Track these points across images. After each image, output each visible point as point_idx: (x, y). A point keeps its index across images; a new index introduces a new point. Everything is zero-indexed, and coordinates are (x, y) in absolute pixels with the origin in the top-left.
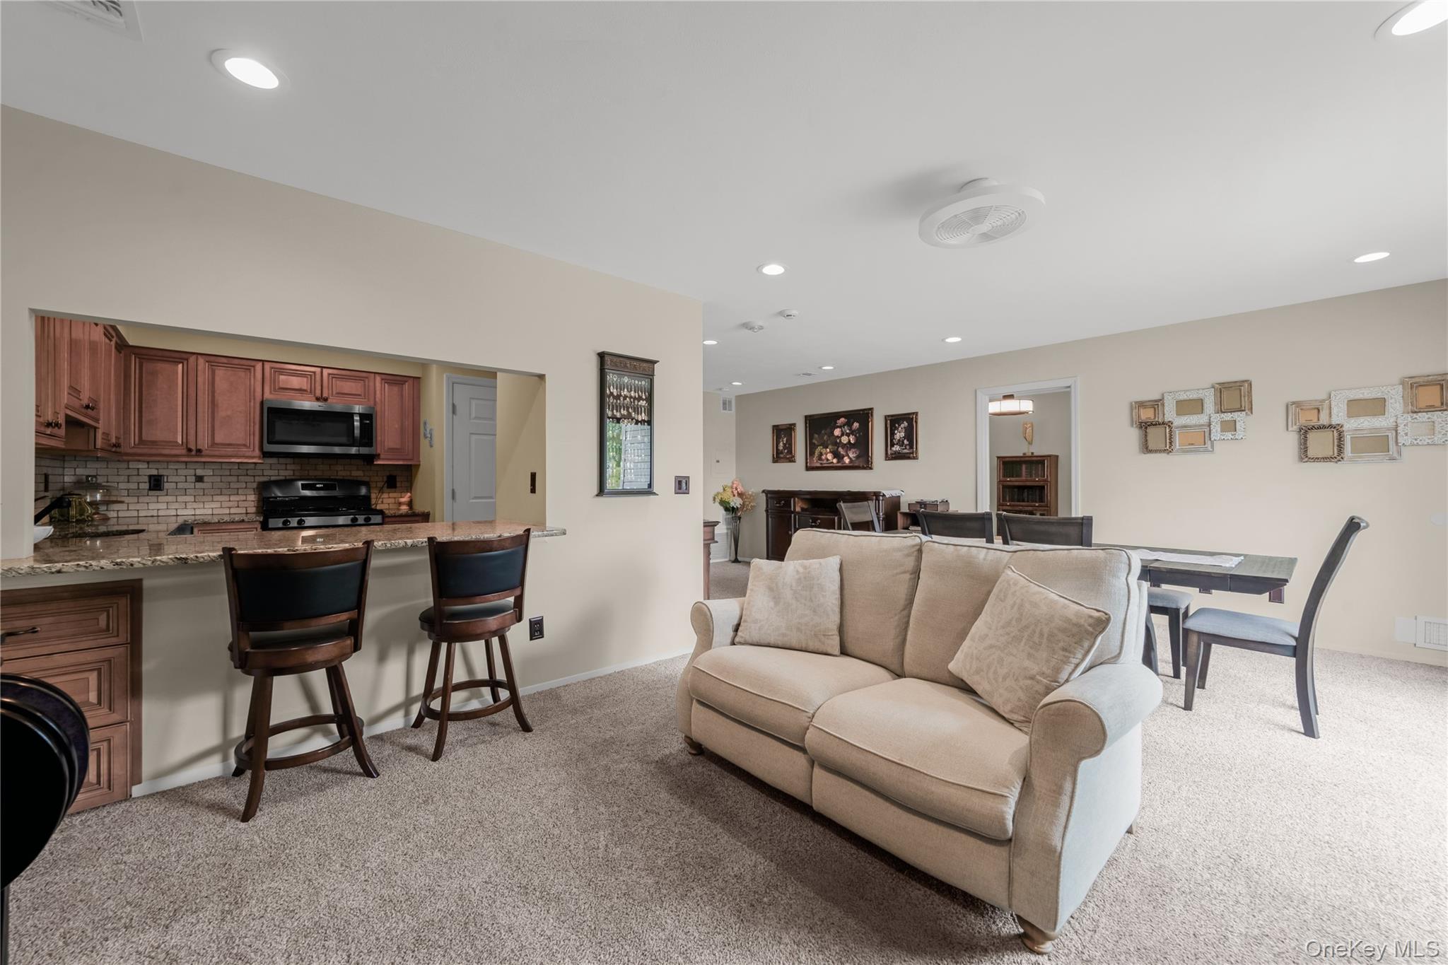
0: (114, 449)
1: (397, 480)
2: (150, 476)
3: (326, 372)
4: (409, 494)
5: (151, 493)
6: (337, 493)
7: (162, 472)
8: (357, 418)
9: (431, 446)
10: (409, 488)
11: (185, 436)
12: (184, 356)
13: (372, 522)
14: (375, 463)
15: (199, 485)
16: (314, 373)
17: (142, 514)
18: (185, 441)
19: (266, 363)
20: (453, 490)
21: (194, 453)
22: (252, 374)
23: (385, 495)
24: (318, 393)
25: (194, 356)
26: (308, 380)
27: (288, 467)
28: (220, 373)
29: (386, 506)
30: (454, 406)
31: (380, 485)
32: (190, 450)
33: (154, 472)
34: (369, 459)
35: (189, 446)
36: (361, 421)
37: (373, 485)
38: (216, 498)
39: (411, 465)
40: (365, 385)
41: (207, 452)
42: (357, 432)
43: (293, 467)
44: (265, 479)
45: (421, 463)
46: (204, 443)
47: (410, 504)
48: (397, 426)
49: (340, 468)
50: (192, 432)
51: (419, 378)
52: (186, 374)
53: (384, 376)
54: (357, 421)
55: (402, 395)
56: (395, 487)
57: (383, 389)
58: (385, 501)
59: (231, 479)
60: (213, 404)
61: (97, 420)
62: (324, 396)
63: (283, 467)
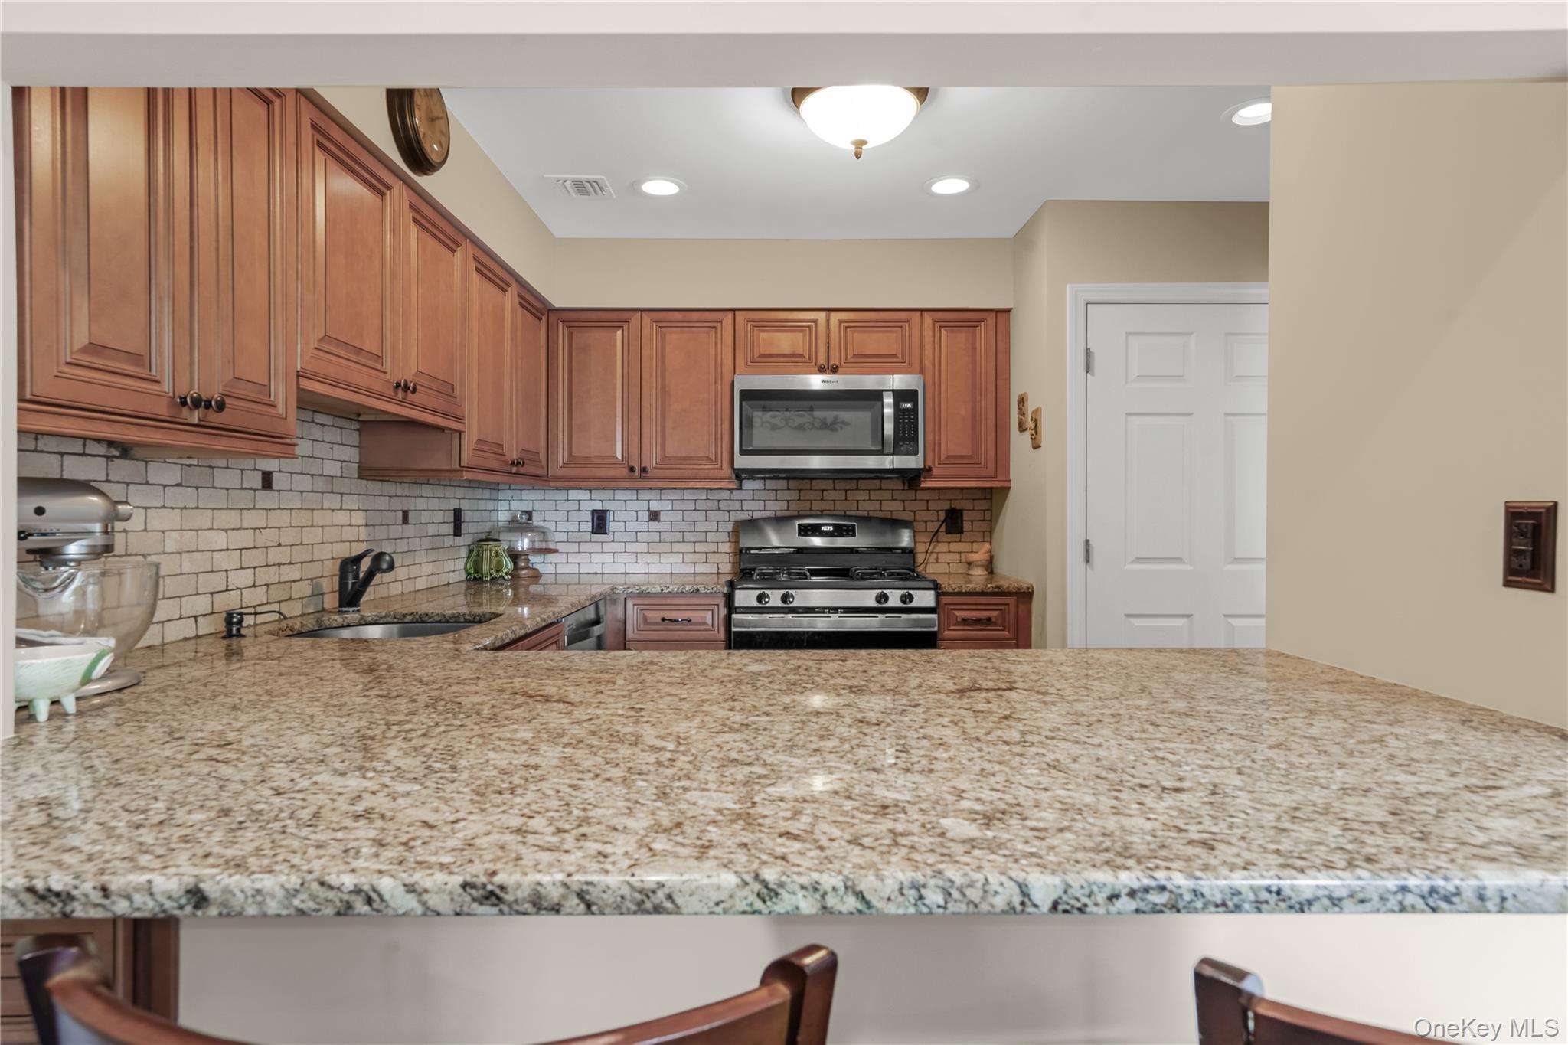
0: (514, 470)
1: (965, 518)
2: (594, 512)
3: (835, 317)
4: (987, 546)
5: (596, 537)
6: (859, 540)
7: (607, 506)
8: (888, 400)
9: (1036, 447)
10: (988, 534)
11: (626, 447)
12: (625, 316)
13: (914, 604)
14: (923, 485)
15: (654, 525)
16: (815, 321)
17: (584, 569)
18: (626, 455)
19: (738, 313)
20: (1087, 542)
21: (637, 473)
22: (719, 335)
23: (942, 547)
24: (822, 360)
25: (637, 315)
26: (804, 336)
27: (780, 495)
28: (673, 336)
29: (944, 568)
30: (1088, 353)
31: (933, 527)
32: (632, 469)
33: (598, 506)
34: (911, 478)
35: (631, 464)
36: (896, 405)
37: (921, 527)
38: (677, 547)
39: (991, 489)
40: (903, 336)
41: (656, 471)
42: (889, 428)
44: (745, 516)
45: (1013, 484)
46: (651, 460)
47: (990, 566)
48: (963, 412)
49: (861, 495)
50: (635, 439)
51: (1008, 311)
52: (627, 344)
53: (939, 316)
54: (889, 405)
55: (974, 349)
56: (961, 532)
57: (937, 343)
58: (943, 558)
59: (695, 516)
60: (664, 392)
61: (460, 419)
62: (831, 363)
63: (772, 495)
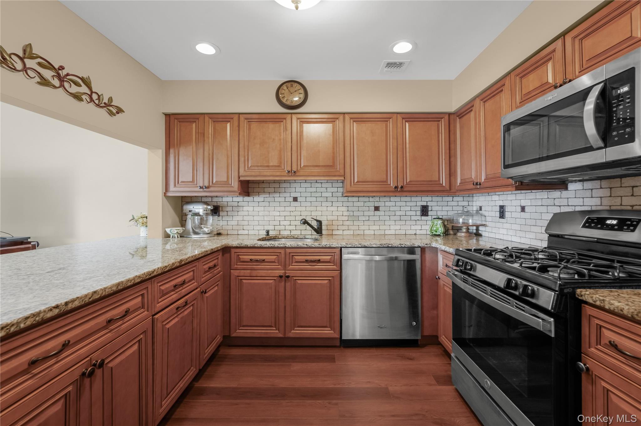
43: (600, 193)
